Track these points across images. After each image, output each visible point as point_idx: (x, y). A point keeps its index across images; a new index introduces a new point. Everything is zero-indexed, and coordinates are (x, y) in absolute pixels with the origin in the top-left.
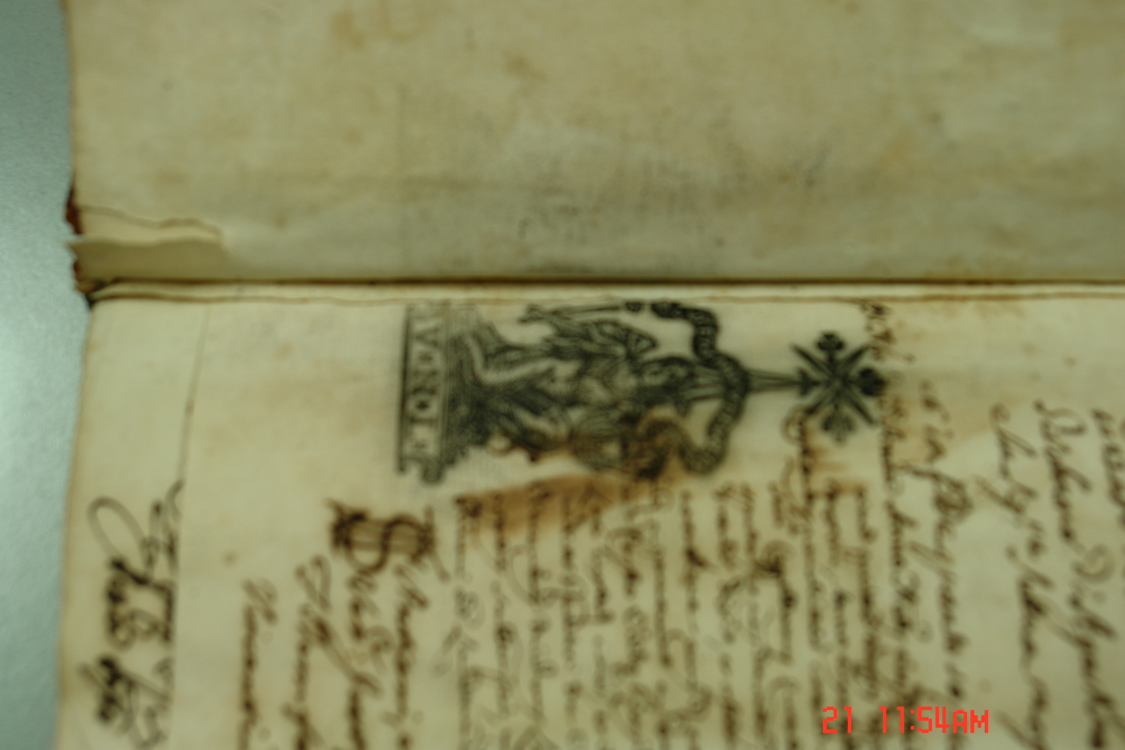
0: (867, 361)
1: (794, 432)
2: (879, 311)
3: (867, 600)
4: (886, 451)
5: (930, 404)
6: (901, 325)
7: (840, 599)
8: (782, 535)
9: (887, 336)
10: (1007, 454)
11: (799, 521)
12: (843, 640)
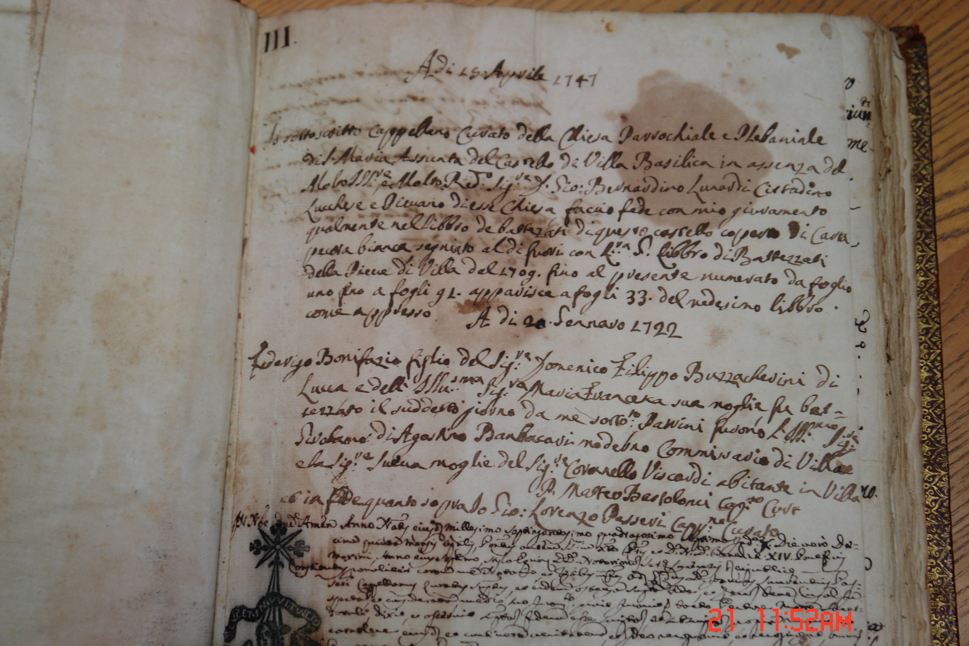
0: (267, 530)
1: (302, 572)
2: (239, 518)
3: (389, 543)
4: (316, 525)
5: (292, 500)
6: (248, 508)
7: (387, 556)
8: (353, 583)
9: (254, 517)
10: (320, 464)
11: (348, 574)
12: (407, 557)
